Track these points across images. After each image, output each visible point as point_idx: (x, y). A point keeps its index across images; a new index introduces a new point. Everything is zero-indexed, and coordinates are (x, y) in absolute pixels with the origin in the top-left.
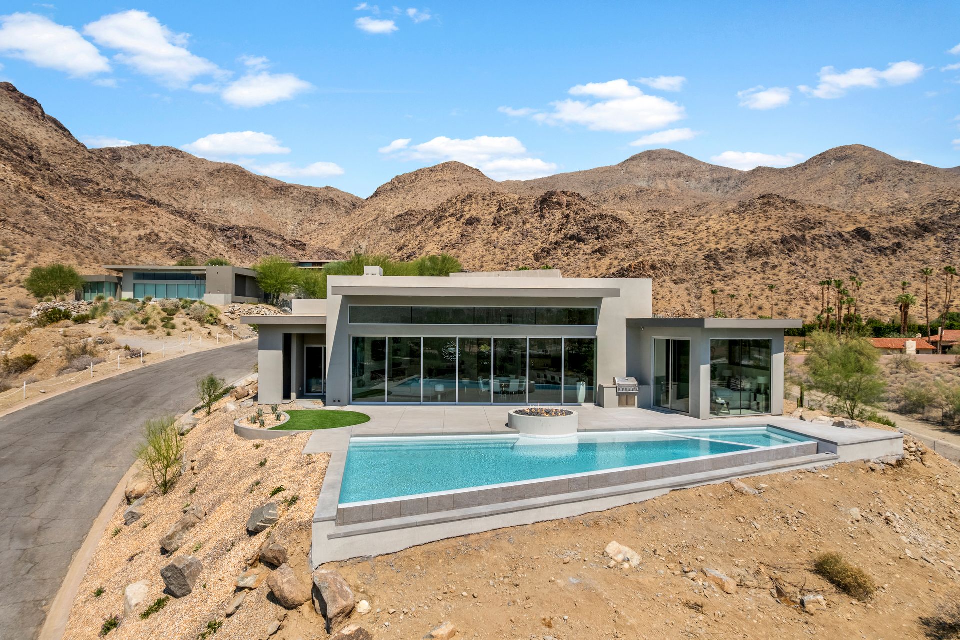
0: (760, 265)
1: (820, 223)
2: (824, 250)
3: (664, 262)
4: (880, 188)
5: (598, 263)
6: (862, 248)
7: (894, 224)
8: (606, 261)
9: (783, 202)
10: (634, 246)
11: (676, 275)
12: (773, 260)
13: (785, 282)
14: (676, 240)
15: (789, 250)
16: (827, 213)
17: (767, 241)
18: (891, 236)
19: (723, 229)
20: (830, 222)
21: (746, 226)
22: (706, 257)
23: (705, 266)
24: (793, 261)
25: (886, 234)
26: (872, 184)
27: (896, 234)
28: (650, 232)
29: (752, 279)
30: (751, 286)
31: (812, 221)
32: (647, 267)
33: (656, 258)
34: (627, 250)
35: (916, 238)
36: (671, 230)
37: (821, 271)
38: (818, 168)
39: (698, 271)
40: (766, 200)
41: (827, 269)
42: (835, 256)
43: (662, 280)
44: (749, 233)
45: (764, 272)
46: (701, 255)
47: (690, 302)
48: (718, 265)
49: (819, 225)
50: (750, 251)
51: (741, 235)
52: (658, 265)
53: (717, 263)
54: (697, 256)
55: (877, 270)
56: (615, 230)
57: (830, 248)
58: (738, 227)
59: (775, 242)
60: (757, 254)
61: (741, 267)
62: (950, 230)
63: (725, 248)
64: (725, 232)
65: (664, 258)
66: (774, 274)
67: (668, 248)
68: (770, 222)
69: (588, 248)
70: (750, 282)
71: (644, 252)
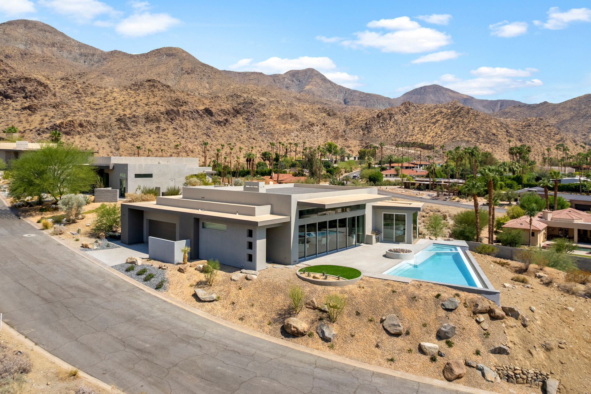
0: (154, 128)
1: (185, 103)
2: (190, 121)
3: (88, 122)
4: (193, 79)
5: (30, 119)
6: (209, 120)
7: (223, 108)
8: (36, 119)
9: (162, 86)
10: (60, 107)
11: (98, 132)
12: (163, 125)
13: (173, 141)
14: (92, 105)
15: (171, 119)
16: (187, 96)
17: (157, 112)
18: (222, 114)
19: (125, 100)
20: (191, 103)
21: (141, 100)
22: (117, 120)
23: (118, 127)
24: (174, 126)
25: (219, 113)
26: (189, 75)
27: (224, 114)
28: (70, 97)
29: (151, 138)
30: (152, 142)
31: (181, 101)
32: (76, 125)
33: (81, 118)
34: (54, 110)
35: (234, 117)
36: (86, 97)
37: (191, 134)
38: (156, 59)
39: (113, 130)
40: (152, 84)
41: (194, 133)
42: (196, 125)
43: (88, 135)
44: (144, 105)
45: (158, 133)
46: (113, 119)
47: (112, 152)
48: (127, 126)
49: (185, 104)
50: (147, 118)
51: (139, 106)
52: (84, 124)
53: (126, 125)
54: (110, 118)
55: (219, 135)
56: (41, 93)
57: (193, 119)
58: (136, 100)
59: (162, 113)
60: (152, 120)
61: (143, 130)
62: (248, 114)
63: (130, 114)
64: (127, 103)
65: (88, 119)
66: (165, 135)
67: (87, 111)
68: (156, 99)
69: (18, 105)
70: (150, 139)
71: (71, 113)
